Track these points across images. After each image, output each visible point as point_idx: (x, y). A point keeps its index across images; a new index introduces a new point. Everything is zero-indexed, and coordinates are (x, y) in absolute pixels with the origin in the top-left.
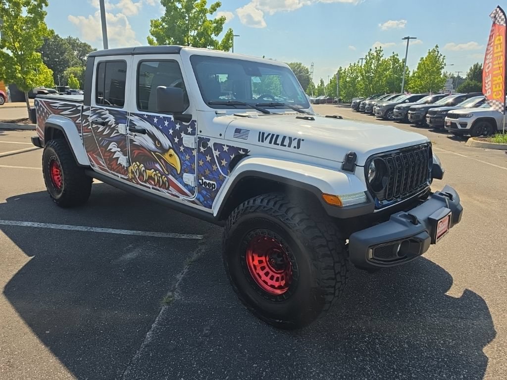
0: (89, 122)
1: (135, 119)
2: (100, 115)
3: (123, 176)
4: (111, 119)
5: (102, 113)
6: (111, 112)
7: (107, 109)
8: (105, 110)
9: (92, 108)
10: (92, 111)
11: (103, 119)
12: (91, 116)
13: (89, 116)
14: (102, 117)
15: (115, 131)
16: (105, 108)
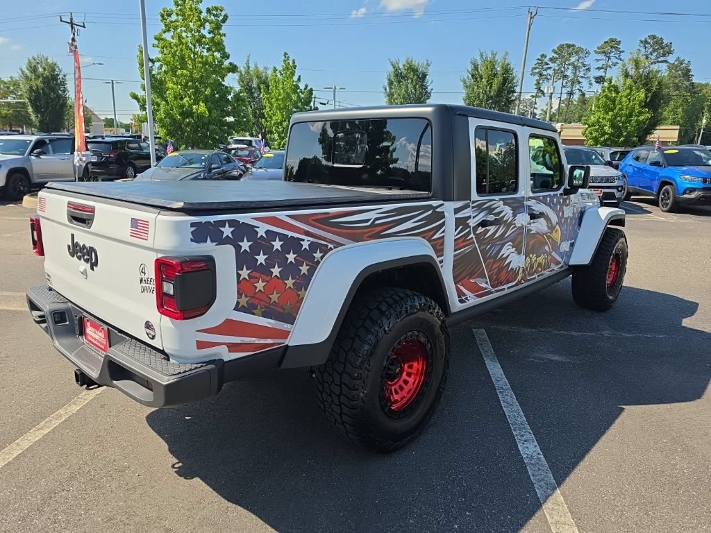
0: (470, 227)
1: (532, 203)
2: (490, 210)
3: (510, 285)
4: (508, 211)
5: (493, 207)
6: (506, 202)
7: (501, 199)
8: (497, 201)
9: (474, 202)
10: (473, 207)
11: (495, 214)
12: (474, 217)
13: (469, 217)
14: (495, 212)
15: (513, 226)
16: (497, 198)
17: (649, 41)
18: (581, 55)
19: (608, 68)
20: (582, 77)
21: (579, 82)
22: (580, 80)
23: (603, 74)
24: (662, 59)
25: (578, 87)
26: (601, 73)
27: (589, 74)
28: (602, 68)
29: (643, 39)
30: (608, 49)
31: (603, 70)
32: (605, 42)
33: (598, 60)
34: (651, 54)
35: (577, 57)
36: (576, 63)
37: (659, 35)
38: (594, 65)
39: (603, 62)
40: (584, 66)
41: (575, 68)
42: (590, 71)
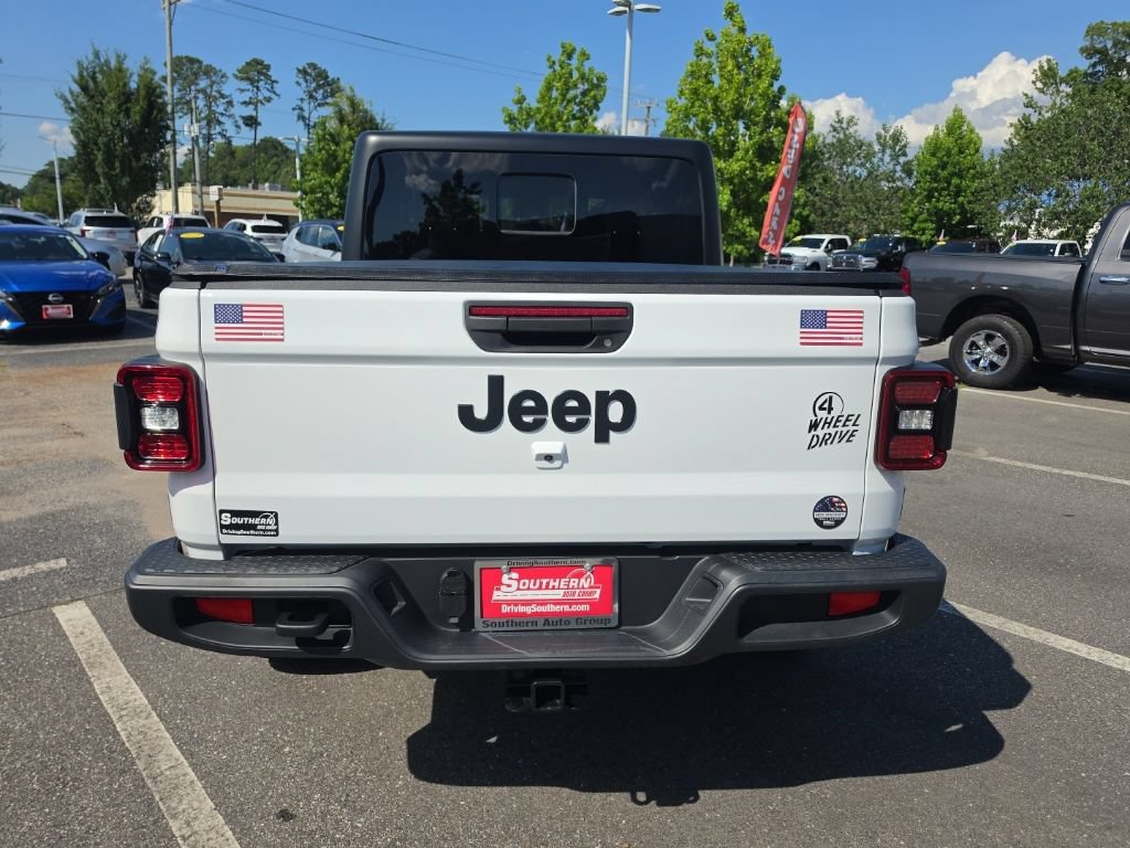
17: (309, 71)
18: (214, 79)
19: (259, 105)
20: (222, 114)
21: (220, 123)
22: (222, 119)
23: (254, 114)
24: (330, 100)
25: (218, 129)
26: (249, 111)
27: (232, 111)
28: (250, 103)
29: (301, 68)
30: (253, 74)
31: (252, 107)
32: (247, 63)
33: (242, 91)
34: (315, 90)
35: (208, 82)
36: (208, 91)
37: (322, 65)
38: (238, 98)
39: (250, 94)
40: (223, 96)
41: (208, 97)
42: (233, 106)
